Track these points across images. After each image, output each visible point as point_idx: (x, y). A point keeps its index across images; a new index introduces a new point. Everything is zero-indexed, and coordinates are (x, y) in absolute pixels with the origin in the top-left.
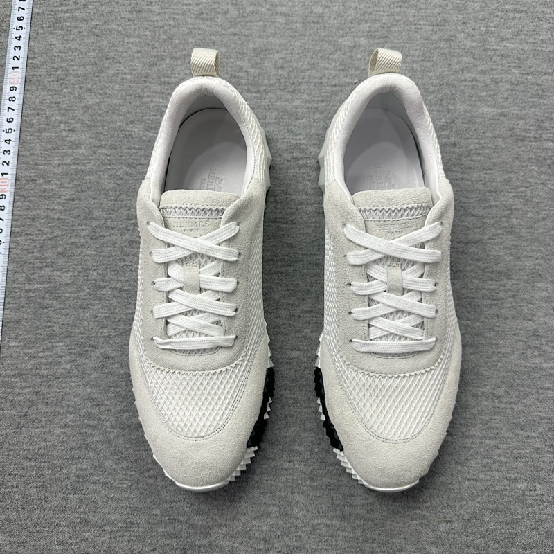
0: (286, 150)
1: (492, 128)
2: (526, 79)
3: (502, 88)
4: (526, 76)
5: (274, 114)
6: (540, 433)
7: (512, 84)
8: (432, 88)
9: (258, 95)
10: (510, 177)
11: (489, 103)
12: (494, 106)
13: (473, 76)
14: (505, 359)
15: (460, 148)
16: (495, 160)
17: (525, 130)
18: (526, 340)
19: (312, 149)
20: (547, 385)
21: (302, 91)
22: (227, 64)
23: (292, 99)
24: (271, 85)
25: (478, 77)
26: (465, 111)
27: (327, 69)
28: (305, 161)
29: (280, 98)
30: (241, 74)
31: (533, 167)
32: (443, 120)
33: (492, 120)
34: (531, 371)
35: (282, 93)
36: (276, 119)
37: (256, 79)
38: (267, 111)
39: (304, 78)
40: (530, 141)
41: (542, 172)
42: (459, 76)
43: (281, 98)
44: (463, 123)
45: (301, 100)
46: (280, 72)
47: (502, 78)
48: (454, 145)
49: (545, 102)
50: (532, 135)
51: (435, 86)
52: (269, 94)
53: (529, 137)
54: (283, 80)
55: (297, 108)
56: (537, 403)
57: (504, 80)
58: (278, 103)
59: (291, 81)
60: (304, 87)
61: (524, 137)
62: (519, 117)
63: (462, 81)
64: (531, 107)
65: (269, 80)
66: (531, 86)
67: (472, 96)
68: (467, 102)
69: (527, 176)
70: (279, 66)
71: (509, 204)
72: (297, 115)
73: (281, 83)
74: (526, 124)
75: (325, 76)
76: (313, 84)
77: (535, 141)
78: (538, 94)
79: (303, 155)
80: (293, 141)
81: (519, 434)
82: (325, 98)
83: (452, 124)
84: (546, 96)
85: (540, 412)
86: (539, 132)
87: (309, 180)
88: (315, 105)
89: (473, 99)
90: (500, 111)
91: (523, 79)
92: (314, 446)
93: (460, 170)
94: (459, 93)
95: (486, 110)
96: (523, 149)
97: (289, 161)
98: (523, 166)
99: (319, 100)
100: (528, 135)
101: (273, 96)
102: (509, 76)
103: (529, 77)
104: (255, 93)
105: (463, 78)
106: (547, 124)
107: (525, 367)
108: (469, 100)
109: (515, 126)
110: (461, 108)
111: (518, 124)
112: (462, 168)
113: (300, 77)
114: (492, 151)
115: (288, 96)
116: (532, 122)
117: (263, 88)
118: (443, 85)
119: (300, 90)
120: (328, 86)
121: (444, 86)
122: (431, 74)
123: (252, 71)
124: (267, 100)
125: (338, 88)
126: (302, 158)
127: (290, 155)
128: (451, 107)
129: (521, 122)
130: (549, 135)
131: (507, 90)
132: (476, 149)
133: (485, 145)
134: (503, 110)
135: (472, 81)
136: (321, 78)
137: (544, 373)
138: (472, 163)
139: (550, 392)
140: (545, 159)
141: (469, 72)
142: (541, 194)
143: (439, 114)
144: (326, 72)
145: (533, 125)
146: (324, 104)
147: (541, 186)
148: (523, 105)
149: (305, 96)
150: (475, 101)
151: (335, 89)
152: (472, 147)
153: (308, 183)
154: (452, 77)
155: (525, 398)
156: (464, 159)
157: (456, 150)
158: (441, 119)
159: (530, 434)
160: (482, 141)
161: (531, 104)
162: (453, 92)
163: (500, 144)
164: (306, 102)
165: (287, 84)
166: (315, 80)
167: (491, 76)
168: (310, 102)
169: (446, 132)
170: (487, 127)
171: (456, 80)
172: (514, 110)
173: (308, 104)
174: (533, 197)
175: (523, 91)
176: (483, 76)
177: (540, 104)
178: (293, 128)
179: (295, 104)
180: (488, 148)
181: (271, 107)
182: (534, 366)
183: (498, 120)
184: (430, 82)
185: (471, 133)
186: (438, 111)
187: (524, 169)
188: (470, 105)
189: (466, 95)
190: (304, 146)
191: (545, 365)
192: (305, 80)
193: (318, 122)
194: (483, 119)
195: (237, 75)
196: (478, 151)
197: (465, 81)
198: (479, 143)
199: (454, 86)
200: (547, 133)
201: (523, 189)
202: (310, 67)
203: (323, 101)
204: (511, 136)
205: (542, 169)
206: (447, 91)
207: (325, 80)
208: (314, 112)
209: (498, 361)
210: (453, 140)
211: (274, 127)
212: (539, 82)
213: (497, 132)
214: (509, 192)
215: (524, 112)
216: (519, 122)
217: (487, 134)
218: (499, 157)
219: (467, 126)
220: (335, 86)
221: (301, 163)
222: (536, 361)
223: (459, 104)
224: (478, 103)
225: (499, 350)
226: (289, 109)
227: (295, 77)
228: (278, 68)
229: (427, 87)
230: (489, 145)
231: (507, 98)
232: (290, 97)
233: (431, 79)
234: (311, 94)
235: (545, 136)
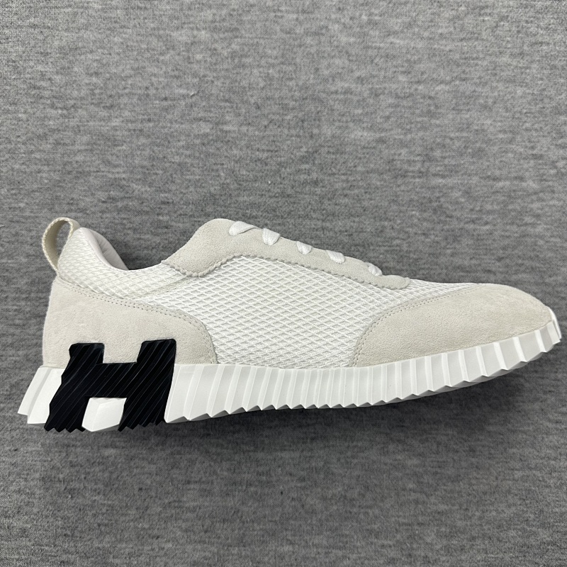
0: (101, 187)
1: (365, 160)
2: (416, 90)
3: (383, 103)
4: (415, 86)
5: (85, 139)
6: (398, 541)
7: (397, 97)
8: (292, 104)
9: (65, 112)
10: (384, 227)
11: (365, 125)
12: (371, 128)
13: (346, 85)
14: (362, 454)
15: (323, 187)
16: (366, 204)
17: (408, 161)
18: (389, 431)
19: (135, 186)
20: (411, 486)
21: (122, 106)
22: (25, 68)
23: (110, 118)
24: (82, 98)
25: (353, 86)
26: (333, 136)
27: (155, 75)
28: (125, 203)
29: (92, 117)
30: (43, 84)
31: (414, 212)
32: (304, 149)
33: (367, 148)
34: (392, 469)
35: (96, 109)
36: (88, 144)
37: (62, 90)
38: (76, 134)
39: (125, 88)
40: (414, 177)
41: (425, 220)
42: (328, 86)
43: (95, 117)
44: (329, 152)
45: (121, 119)
46: (94, 79)
47: (385, 88)
48: (316, 183)
49: (438, 122)
50: (417, 168)
51: (296, 101)
52: (80, 110)
53: (413, 172)
54: (97, 91)
55: (116, 130)
56: (397, 507)
57: (386, 92)
58: (91, 123)
59: (109, 93)
60: (125, 100)
61: (407, 171)
62: (403, 144)
63: (332, 93)
64: (419, 130)
65: (79, 90)
66: (422, 100)
67: (343, 115)
68: (337, 124)
69: (404, 225)
70: (92, 71)
71: (379, 262)
72: (115, 140)
73: (94, 94)
74: (411, 153)
75: (152, 85)
76: (137, 97)
77: (420, 177)
78: (429, 112)
79: (122, 195)
80: (110, 176)
81: (372, 543)
82: (152, 117)
83: (316, 155)
84: (439, 113)
85: (398, 517)
86: (427, 164)
87: (129, 229)
88: (140, 126)
89: (344, 119)
90: (378, 135)
91: (412, 90)
92: (132, 559)
93: (322, 217)
94: (326, 110)
95: (360, 134)
96: (403, 188)
97: (103, 202)
98: (401, 212)
99: (144, 119)
100: (411, 169)
101: (85, 113)
102: (394, 86)
103: (420, 88)
104: (61, 109)
105: (333, 89)
106: (438, 153)
107: (386, 464)
108: (339, 121)
109: (396, 157)
110: (328, 131)
111: (400, 154)
112: (323, 215)
113: (121, 87)
114: (363, 191)
115: (104, 113)
116: (419, 150)
117: (72, 102)
118: (306, 98)
119: (119, 104)
120: (155, 100)
121: (306, 101)
122: (291, 83)
123: (57, 78)
124: (76, 119)
125: (170, 102)
126: (122, 199)
127: (106, 193)
128: (316, 131)
129: (404, 151)
130: (438, 168)
131: (390, 106)
132: (344, 189)
133: (355, 183)
134: (382, 135)
135: (345, 93)
136: (147, 88)
137: (408, 471)
138: (338, 207)
139: (412, 494)
140: (431, 201)
141: (342, 80)
142: (420, 248)
143: (299, 140)
144: (154, 79)
145: (419, 155)
146: (151, 125)
147: (422, 238)
148: (408, 127)
149: (127, 113)
150: (347, 122)
151: (165, 103)
152: (338, 186)
153: (129, 232)
154: (320, 87)
155: (382, 501)
156: (326, 202)
157: (318, 191)
158: (302, 147)
159: (386, 543)
160: (351, 178)
161: (419, 125)
162: (319, 109)
163: (374, 182)
164: (127, 121)
165: (104, 96)
166: (139, 92)
167: (370, 86)
168: (132, 122)
169: (307, 166)
170: (360, 158)
171: (324, 92)
172: (397, 134)
173: (130, 125)
174: (410, 251)
175: (410, 108)
176: (359, 86)
177: (431, 124)
178: (110, 158)
179: (114, 124)
180: (359, 187)
181: (82, 128)
182: (396, 462)
183: (374, 148)
184: (290, 94)
185: (338, 167)
186: (298, 136)
187: (402, 215)
188: (340, 128)
189: (336, 113)
190: (124, 183)
191: (409, 463)
192: (127, 91)
193: (144, 150)
194: (355, 147)
195: (38, 84)
196: (346, 192)
197: (336, 92)
198: (347, 181)
199: (321, 101)
200: (437, 166)
201: (398, 242)
202: (132, 72)
203: (149, 120)
204: (389, 170)
205: (426, 215)
206: (311, 107)
207: (152, 92)
208: (138, 137)
209: (353, 457)
210: (314, 176)
211: (85, 156)
212: (432, 94)
213: (372, 166)
214: (380, 246)
215: (409, 137)
216: (402, 151)
217: (359, 168)
218: (371, 199)
219: (334, 157)
220: (166, 99)
221: (120, 204)
222: (399, 457)
223: (326, 127)
224: (351, 125)
225: (355, 443)
226: (106, 132)
227: (114, 87)
228: (91, 75)
229: (286, 102)
230: (360, 184)
231: (388, 118)
232: (107, 115)
233: (290, 90)
234: (135, 111)
235: (433, 170)
